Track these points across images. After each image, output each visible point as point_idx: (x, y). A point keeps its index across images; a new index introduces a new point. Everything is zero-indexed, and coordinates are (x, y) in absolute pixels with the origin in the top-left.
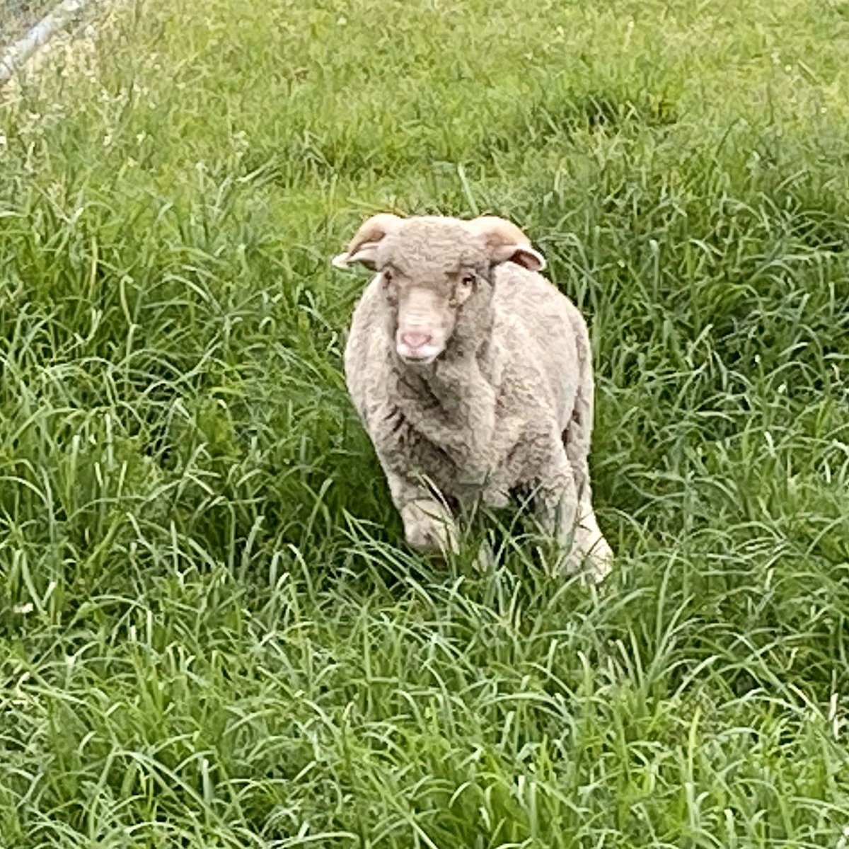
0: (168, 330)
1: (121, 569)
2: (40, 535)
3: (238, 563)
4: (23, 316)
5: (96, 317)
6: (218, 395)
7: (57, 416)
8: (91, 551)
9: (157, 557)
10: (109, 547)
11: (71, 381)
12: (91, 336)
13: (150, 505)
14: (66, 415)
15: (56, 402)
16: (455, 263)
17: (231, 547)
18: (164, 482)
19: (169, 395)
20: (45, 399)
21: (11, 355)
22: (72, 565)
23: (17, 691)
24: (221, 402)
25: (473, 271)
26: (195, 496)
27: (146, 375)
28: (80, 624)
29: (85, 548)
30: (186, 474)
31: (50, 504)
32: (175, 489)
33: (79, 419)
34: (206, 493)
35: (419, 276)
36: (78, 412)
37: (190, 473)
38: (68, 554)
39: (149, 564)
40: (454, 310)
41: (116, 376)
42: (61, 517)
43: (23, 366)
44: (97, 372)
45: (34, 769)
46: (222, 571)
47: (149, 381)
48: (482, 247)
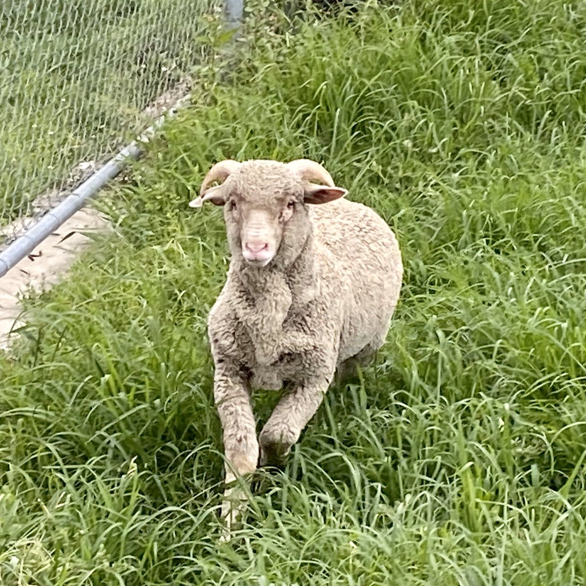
0: (506, 21)
1: (479, 133)
2: (441, 116)
3: (536, 133)
4: (436, 12)
5: (472, 13)
6: (530, 53)
7: (452, 59)
8: (466, 124)
9: (497, 128)
10: (475, 122)
11: (458, 43)
12: (469, 23)
13: (494, 104)
14: (456, 59)
15: (451, 54)
16: (281, 191)
17: (533, 125)
18: (501, 93)
19: (504, 52)
20: (447, 51)
21: (430, 29)
22: (456, 131)
23: (429, 188)
24: (532, 56)
25: (294, 198)
26: (515, 100)
27: (495, 42)
28: (459, 159)
29: (463, 123)
30: (513, 89)
31: (446, 101)
32: (507, 96)
33: (462, 62)
34: (522, 99)
35: (256, 201)
36: (463, 58)
37: (515, 89)
38: (455, 125)
39: (494, 132)
40: (282, 226)
41: (481, 42)
42: (452, 108)
43: (436, 36)
44: (472, 39)
45: (436, 225)
46: (528, 136)
47: (496, 45)
48: (300, 180)
